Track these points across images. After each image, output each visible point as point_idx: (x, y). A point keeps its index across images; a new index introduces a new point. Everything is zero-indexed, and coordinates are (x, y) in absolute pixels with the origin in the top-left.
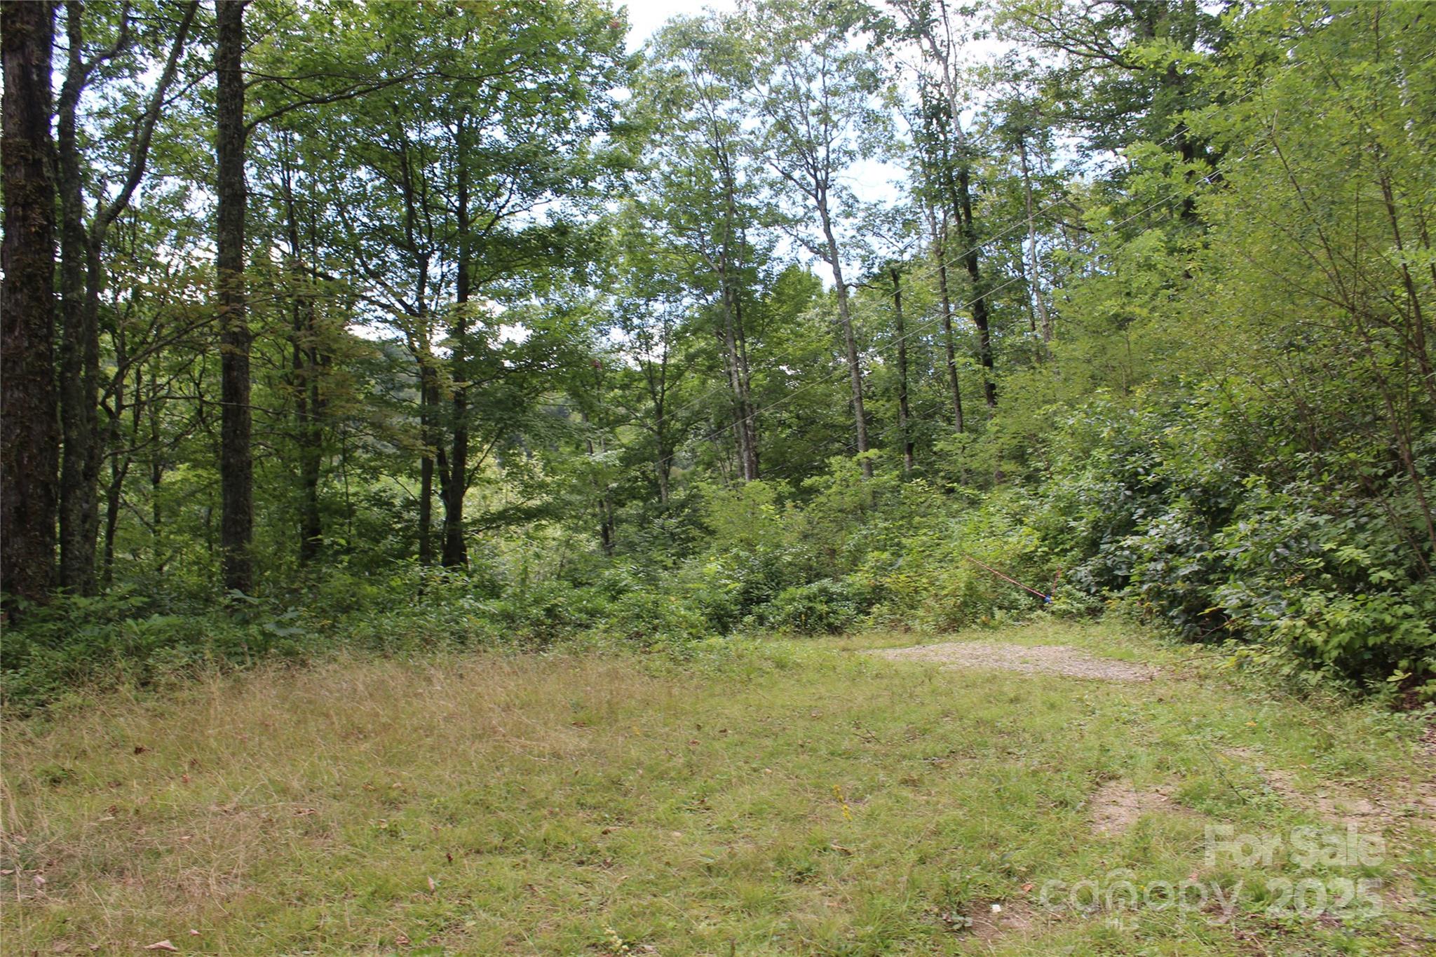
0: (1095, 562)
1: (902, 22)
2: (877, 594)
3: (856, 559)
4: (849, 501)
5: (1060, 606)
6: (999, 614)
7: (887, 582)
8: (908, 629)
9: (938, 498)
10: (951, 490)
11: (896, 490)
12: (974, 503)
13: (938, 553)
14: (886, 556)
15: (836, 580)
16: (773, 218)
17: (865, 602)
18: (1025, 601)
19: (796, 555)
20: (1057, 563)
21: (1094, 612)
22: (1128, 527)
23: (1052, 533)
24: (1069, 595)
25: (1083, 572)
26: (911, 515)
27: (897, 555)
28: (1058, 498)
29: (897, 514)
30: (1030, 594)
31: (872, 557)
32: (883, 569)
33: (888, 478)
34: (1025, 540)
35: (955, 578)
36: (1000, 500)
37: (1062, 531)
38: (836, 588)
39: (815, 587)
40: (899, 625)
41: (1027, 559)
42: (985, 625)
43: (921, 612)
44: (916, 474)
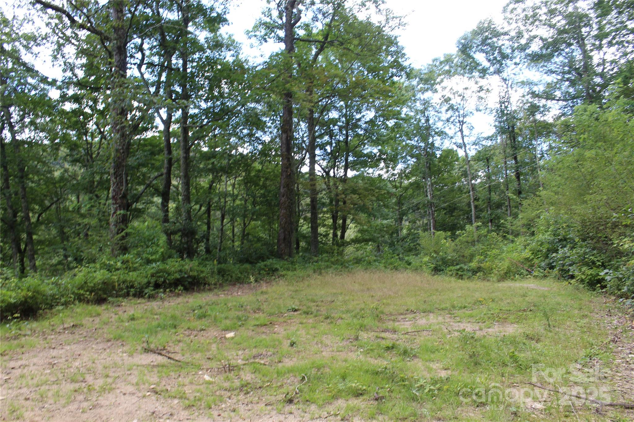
0: (547, 261)
2: (479, 269)
3: (472, 256)
4: (469, 239)
5: (536, 274)
6: (517, 276)
7: (482, 265)
8: (488, 281)
9: (500, 239)
10: (505, 236)
11: (486, 236)
12: (513, 241)
13: (499, 257)
14: (482, 257)
15: (465, 265)
17: (475, 272)
18: (525, 272)
19: (452, 257)
20: (536, 261)
21: (545, 276)
22: (556, 251)
23: (535, 252)
24: (539, 271)
25: (543, 264)
26: (491, 245)
27: (486, 257)
28: (538, 241)
29: (486, 244)
30: (527, 271)
31: (477, 258)
32: (480, 262)
33: (484, 231)
34: (527, 254)
35: (505, 265)
36: (520, 240)
37: (538, 251)
38: (465, 267)
39: (458, 267)
40: (485, 278)
41: (527, 259)
42: (512, 279)
43: (492, 275)
44: (493, 231)
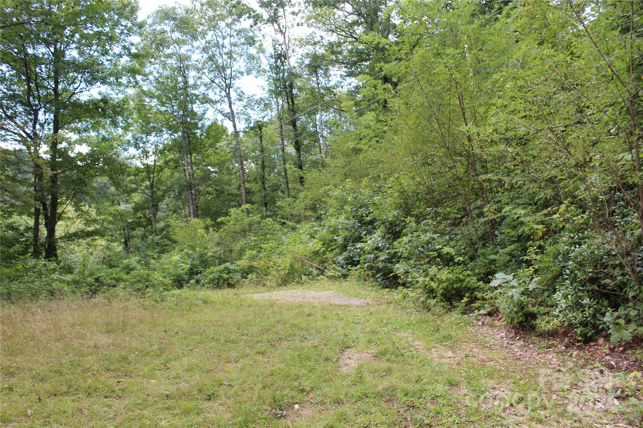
0: (345, 254)
1: (266, 16)
2: (250, 270)
3: (241, 253)
4: (238, 228)
5: (330, 273)
6: (304, 278)
7: (255, 264)
8: (264, 285)
9: (278, 226)
10: (284, 223)
11: (259, 223)
12: (294, 229)
13: (278, 251)
14: (254, 252)
15: (232, 263)
16: (206, 100)
17: (245, 273)
18: (315, 272)
19: (214, 252)
20: (329, 255)
21: (345, 276)
22: (359, 239)
23: (327, 242)
24: (334, 269)
25: (340, 258)
26: (266, 234)
27: (259, 252)
28: (330, 227)
29: (260, 234)
30: (318, 269)
31: (248, 253)
32: (253, 258)
33: (256, 218)
34: (315, 245)
35: (285, 262)
36: (304, 227)
37: (331, 241)
38: (232, 267)
39: (222, 267)
40: (259, 283)
41: (316, 253)
42: (298, 282)
43: (270, 277)
44: (268, 216)
